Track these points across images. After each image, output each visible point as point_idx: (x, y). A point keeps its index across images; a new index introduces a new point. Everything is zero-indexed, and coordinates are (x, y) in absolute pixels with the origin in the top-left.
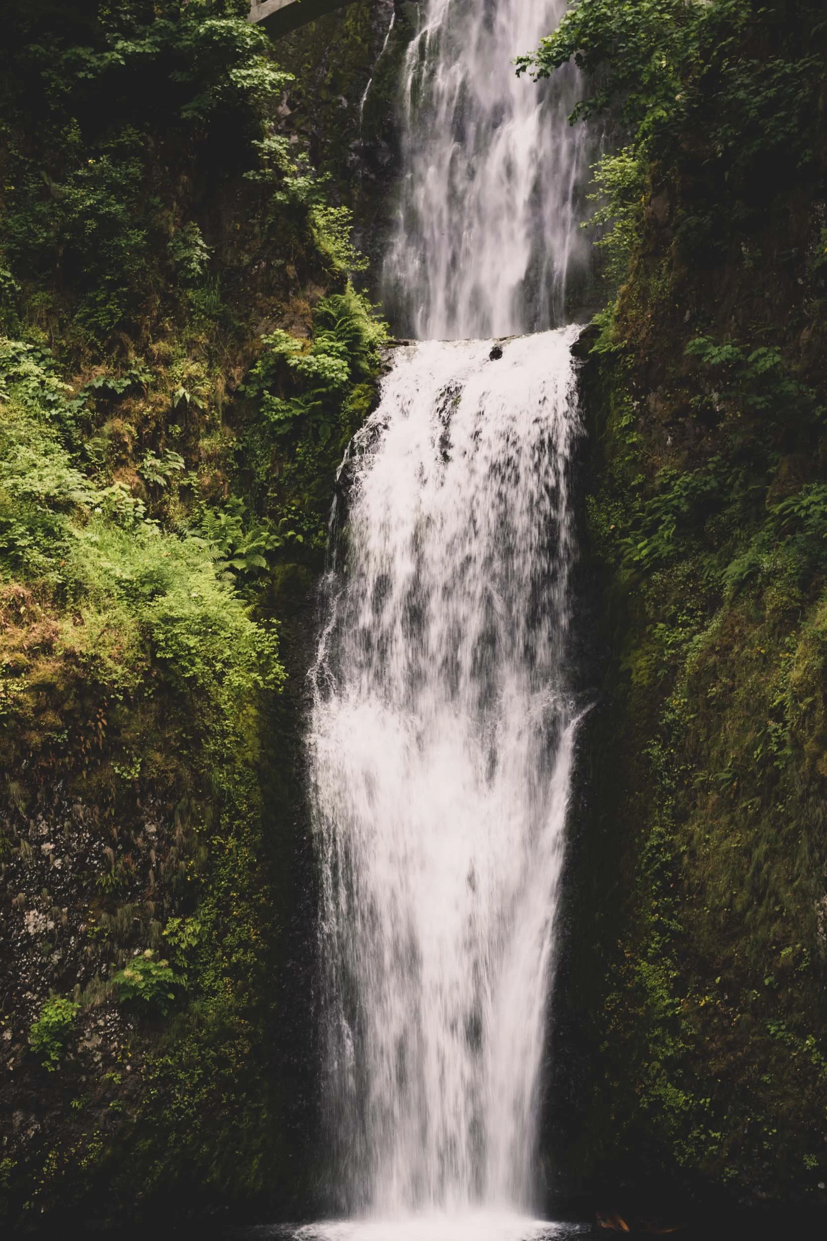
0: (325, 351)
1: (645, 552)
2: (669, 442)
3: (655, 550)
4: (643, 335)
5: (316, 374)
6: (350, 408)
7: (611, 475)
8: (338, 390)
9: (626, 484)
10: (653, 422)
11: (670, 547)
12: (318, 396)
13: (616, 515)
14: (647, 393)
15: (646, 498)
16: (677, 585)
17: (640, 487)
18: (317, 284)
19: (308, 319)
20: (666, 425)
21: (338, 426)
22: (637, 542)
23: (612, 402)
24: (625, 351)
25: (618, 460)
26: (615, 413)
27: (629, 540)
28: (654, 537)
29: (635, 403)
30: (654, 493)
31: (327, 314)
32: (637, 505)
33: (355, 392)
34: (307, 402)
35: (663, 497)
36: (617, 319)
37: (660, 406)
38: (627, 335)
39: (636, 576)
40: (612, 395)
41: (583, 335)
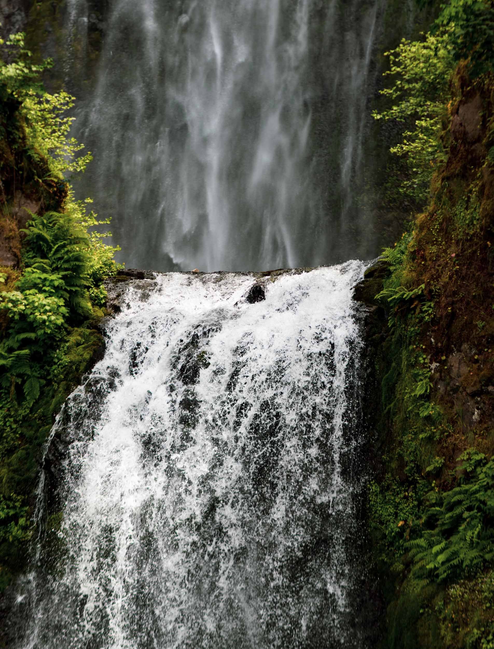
0: (35, 286)
1: (441, 558)
2: (476, 416)
3: (455, 554)
4: (445, 279)
5: (23, 316)
6: (66, 359)
7: (401, 457)
8: (51, 337)
9: (419, 469)
10: (455, 390)
11: (474, 553)
12: (25, 343)
13: (406, 507)
14: (449, 352)
15: (445, 487)
16: (481, 603)
17: (438, 473)
18: (28, 197)
19: (15, 243)
20: (473, 395)
21: (49, 383)
22: (431, 545)
23: (404, 363)
24: (420, 298)
25: (410, 436)
26: (407, 377)
27: (422, 542)
28: (454, 539)
29: (434, 365)
30: (455, 482)
31: (40, 237)
32: (433, 496)
33: (73, 339)
34: (10, 350)
35: (465, 487)
36: (413, 256)
37: (465, 369)
38: (426, 278)
39: (431, 589)
40: (404, 354)
41: (369, 275)
